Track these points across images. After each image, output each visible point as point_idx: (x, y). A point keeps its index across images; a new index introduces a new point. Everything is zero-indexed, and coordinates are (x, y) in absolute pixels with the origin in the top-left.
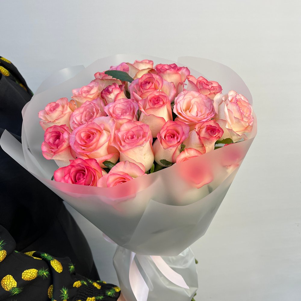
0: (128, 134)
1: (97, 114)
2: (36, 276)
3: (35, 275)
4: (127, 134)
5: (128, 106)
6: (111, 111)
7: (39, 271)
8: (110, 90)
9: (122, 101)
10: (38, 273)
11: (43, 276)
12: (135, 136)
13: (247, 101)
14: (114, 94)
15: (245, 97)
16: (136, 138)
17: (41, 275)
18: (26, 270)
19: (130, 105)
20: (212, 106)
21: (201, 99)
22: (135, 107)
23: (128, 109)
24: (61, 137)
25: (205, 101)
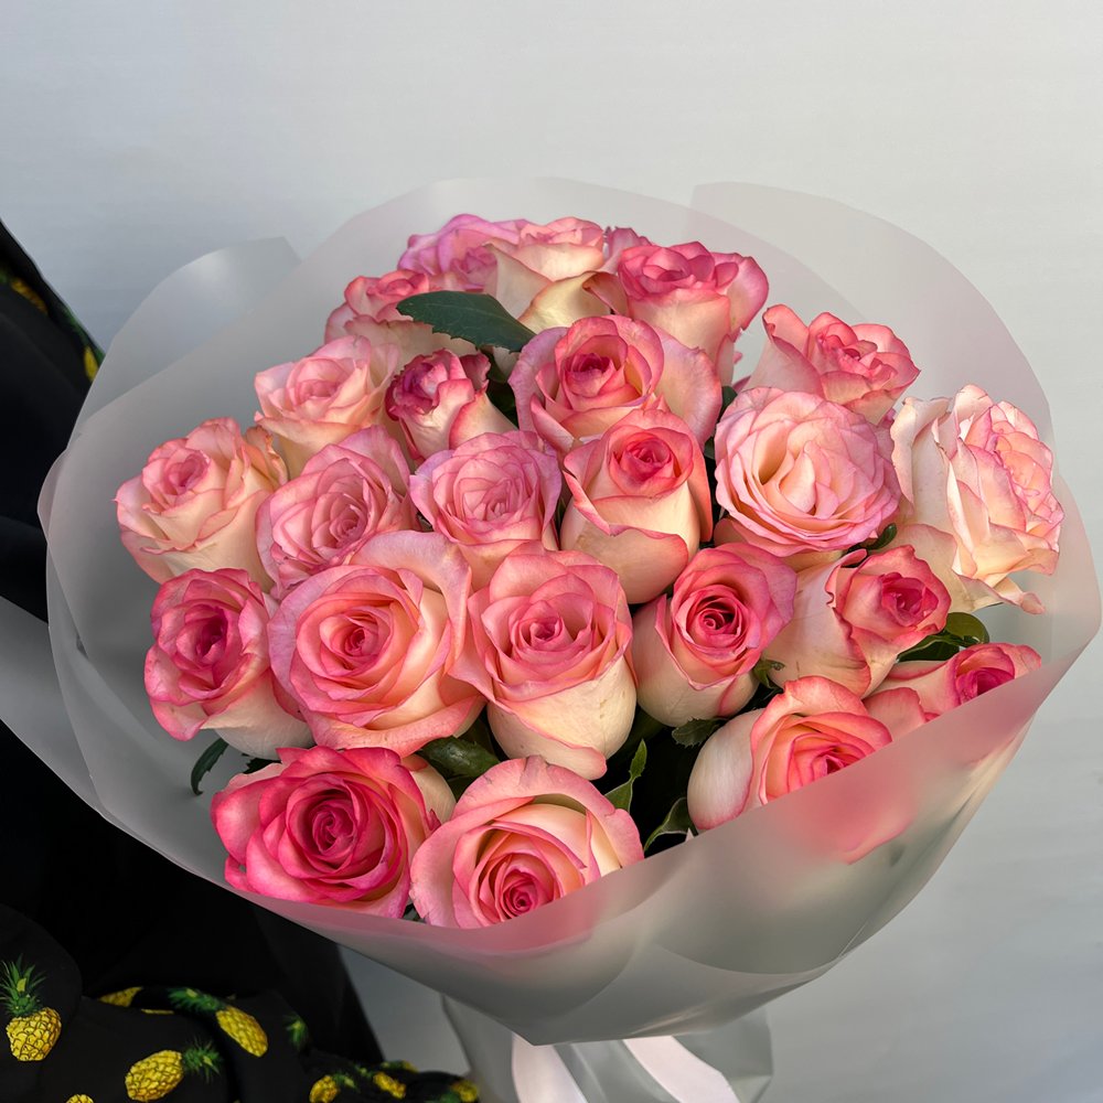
0: (529, 616)
1: (380, 513)
2: (178, 1076)
3: (174, 1072)
4: (520, 617)
5: (513, 468)
6: (440, 498)
7: (187, 1055)
8: (429, 387)
9: (485, 445)
10: (183, 1062)
11: (202, 1069)
12: (557, 627)
13: (1032, 435)
14: (446, 407)
15: (1021, 412)
16: (562, 635)
17: (197, 1068)
18: (139, 1063)
19: (522, 465)
20: (880, 462)
21: (829, 424)
22: (546, 474)
23: (514, 482)
24: (230, 634)
25: (847, 434)
